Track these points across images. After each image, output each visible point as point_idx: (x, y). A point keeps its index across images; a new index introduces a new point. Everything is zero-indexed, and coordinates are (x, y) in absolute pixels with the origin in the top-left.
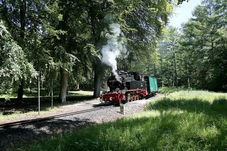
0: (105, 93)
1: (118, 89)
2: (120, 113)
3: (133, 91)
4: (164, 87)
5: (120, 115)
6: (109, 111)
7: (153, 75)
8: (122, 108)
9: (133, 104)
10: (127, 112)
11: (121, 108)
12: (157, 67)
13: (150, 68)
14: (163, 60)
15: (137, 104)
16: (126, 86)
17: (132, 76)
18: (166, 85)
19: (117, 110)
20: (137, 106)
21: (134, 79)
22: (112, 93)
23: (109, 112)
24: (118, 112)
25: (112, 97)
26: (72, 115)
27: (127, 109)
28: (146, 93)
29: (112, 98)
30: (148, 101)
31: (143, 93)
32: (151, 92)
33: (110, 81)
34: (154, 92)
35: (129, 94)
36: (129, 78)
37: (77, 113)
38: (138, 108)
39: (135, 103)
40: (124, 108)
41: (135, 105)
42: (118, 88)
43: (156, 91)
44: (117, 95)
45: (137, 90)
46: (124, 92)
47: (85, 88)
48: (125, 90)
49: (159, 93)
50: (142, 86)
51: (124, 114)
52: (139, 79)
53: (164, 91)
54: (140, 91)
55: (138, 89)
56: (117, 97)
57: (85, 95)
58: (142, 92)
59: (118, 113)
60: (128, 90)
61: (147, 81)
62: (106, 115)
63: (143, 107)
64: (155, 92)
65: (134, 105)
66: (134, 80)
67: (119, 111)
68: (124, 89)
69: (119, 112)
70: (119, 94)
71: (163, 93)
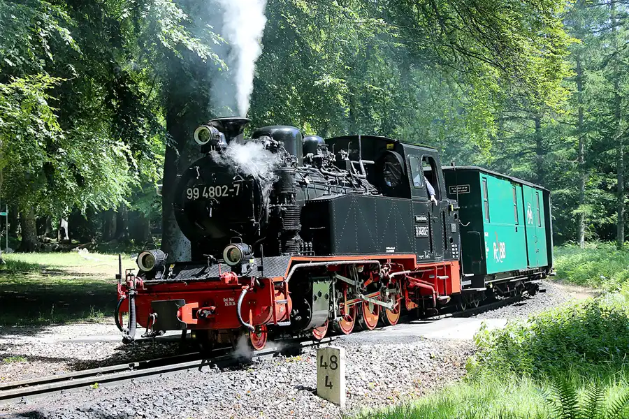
0: (150, 275)
1: (243, 248)
2: (315, 393)
3: (358, 265)
4: (593, 245)
5: (312, 405)
6: (248, 380)
7: (525, 168)
8: (329, 363)
9: (396, 340)
10: (361, 391)
11: (322, 365)
12: (549, 120)
13: (508, 124)
14: (591, 76)
15: (420, 344)
16: (299, 227)
17: (358, 167)
18: (605, 233)
19: (300, 377)
20: (420, 354)
21: (369, 186)
22: (202, 273)
23: (247, 388)
24: (303, 388)
25: (196, 305)
26: (18, 400)
27: (363, 374)
28: (449, 280)
29: (194, 311)
30: (490, 329)
31: (432, 281)
32: (493, 276)
33: (193, 193)
34: (515, 273)
35: (321, 287)
36: (331, 179)
37: (53, 385)
38: (428, 368)
39: (412, 338)
40: (342, 363)
41: (412, 347)
42: (238, 241)
43: (533, 266)
44: (233, 289)
45: (383, 262)
46: (280, 269)
47: (105, 238)
48: (287, 258)
49: (562, 277)
50: (422, 231)
51: (343, 398)
52: (403, 188)
53: (590, 265)
54: (408, 264)
55: (391, 250)
56: (228, 302)
57: (103, 278)
58: (424, 275)
59: (305, 396)
60: (318, 254)
61: (462, 200)
62: (230, 402)
63: (458, 364)
64: (524, 274)
65: (401, 346)
66: (368, 190)
67: (312, 380)
68: (286, 249)
69: (310, 389)
70: (246, 280)
71: (580, 281)
